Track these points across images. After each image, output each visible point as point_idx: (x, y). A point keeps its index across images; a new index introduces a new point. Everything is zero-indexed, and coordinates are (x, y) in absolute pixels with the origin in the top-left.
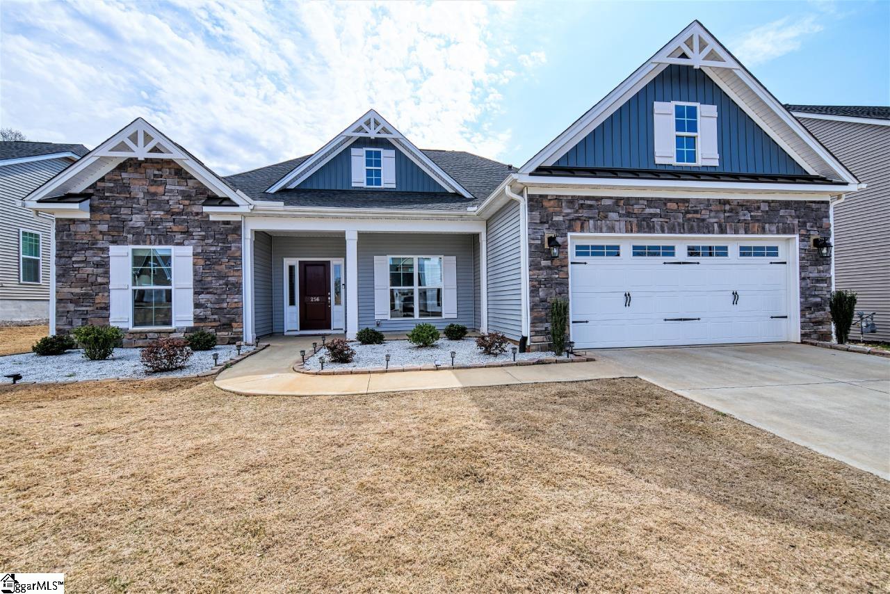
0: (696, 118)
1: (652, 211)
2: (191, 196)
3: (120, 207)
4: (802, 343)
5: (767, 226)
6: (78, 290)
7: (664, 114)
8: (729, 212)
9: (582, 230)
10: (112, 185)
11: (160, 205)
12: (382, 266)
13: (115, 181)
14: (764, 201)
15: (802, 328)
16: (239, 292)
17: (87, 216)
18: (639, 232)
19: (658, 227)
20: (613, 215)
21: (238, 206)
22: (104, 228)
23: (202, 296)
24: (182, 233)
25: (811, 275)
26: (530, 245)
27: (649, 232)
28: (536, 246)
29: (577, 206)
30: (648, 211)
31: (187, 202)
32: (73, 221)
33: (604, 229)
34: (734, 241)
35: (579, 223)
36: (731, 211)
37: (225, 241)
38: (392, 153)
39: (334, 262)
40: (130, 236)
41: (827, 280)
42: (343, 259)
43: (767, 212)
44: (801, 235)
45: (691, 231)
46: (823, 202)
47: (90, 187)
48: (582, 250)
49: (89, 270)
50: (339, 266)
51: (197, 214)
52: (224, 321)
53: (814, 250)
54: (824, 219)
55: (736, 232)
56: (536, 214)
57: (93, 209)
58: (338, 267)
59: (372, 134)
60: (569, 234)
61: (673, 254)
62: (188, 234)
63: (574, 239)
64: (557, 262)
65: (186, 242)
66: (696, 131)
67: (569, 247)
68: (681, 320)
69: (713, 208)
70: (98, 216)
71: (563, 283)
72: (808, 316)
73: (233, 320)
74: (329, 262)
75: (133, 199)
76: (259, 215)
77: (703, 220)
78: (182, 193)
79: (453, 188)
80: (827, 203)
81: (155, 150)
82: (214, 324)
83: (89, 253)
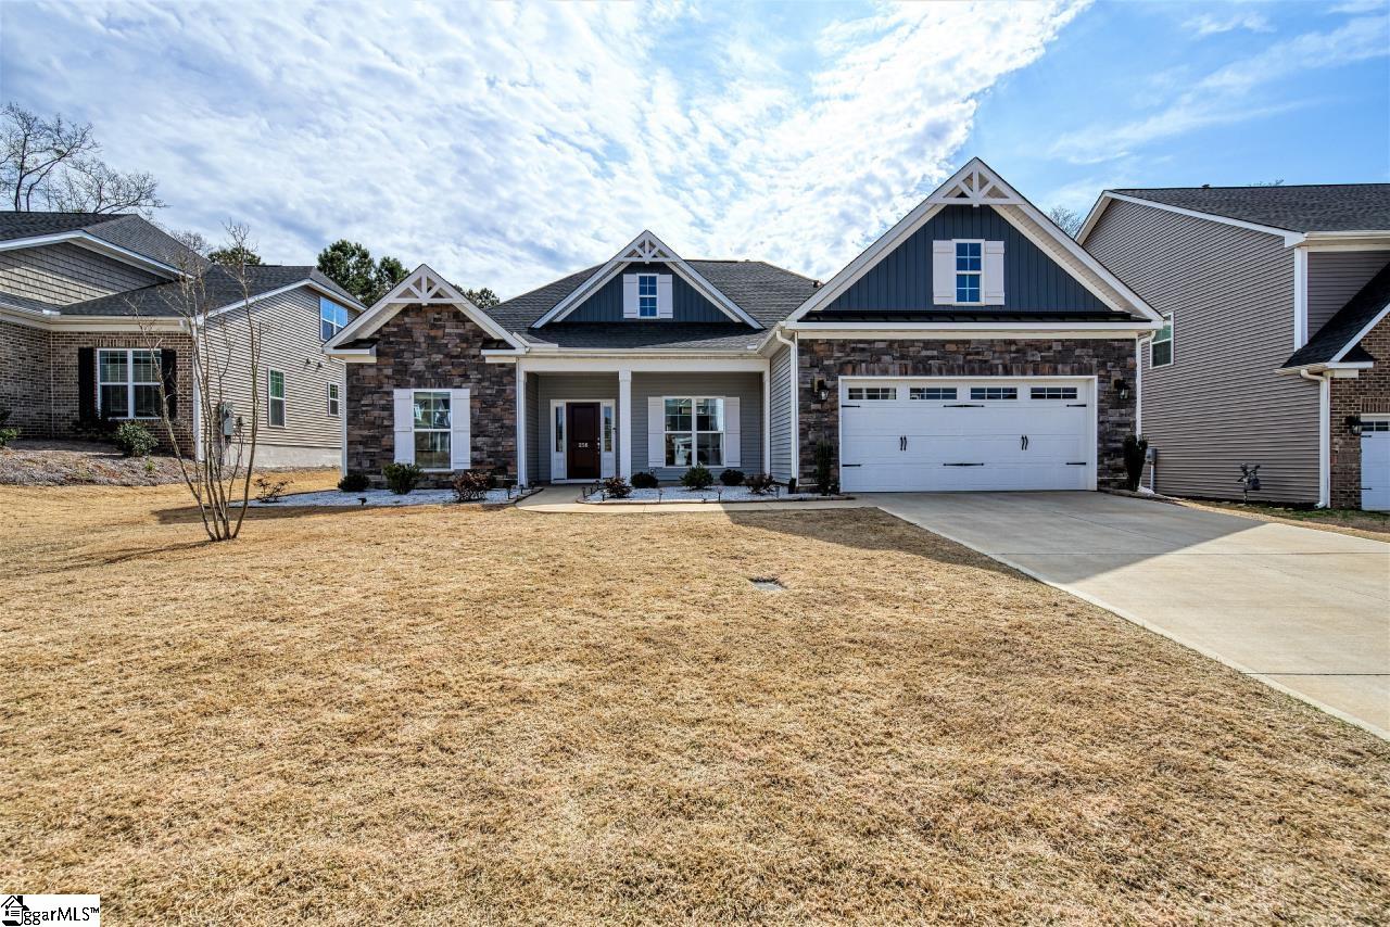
0: (979, 255)
1: (929, 353)
2: (468, 339)
3: (403, 351)
4: (1099, 490)
5: (1060, 367)
6: (366, 433)
7: (944, 254)
8: (1014, 352)
9: (854, 373)
10: (396, 329)
11: (440, 348)
12: (657, 407)
13: (398, 326)
14: (1056, 341)
15: (1099, 475)
16: (514, 435)
17: (373, 360)
18: (915, 374)
19: (935, 369)
20: (886, 358)
21: (514, 348)
22: (389, 372)
23: (478, 439)
24: (460, 376)
25: (1111, 419)
26: (800, 389)
27: (926, 375)
28: (806, 390)
29: (848, 350)
30: (924, 353)
31: (464, 345)
32: (361, 365)
33: (877, 372)
34: (1024, 384)
35: (850, 367)
36: (1017, 351)
37: (500, 383)
38: (669, 278)
39: (605, 403)
40: (413, 380)
41: (1132, 425)
42: (614, 401)
43: (1060, 352)
44: (1100, 376)
45: (972, 372)
46: (1127, 340)
47: (376, 333)
48: (854, 394)
49: (376, 413)
50: (610, 408)
51: (474, 357)
52: (499, 464)
53: (1114, 392)
54: (1129, 359)
55: (1024, 373)
56: (806, 358)
57: (379, 354)
58: (608, 409)
59: (647, 259)
60: (840, 378)
61: (954, 397)
62: (465, 377)
63: (845, 383)
64: (827, 406)
65: (464, 385)
66: (979, 269)
67: (840, 390)
68: (961, 465)
69: (997, 349)
70: (384, 360)
71: (833, 427)
72: (1106, 462)
73: (508, 464)
74: (599, 403)
75: (415, 343)
76: (532, 357)
77: (986, 361)
78: (459, 336)
79: (740, 318)
80: (1133, 340)
81: (437, 295)
82: (489, 467)
83: (376, 396)
